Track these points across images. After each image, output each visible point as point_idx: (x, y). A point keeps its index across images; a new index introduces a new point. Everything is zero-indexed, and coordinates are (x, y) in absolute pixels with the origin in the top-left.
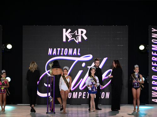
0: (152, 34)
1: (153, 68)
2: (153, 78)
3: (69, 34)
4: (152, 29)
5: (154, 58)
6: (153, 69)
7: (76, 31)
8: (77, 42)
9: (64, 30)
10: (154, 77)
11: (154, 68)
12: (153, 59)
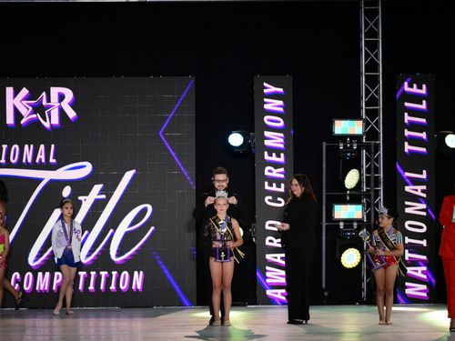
0: (265, 100)
1: (267, 198)
2: (267, 227)
3: (24, 102)
4: (265, 84)
5: (270, 171)
6: (269, 200)
7: (44, 94)
8: (47, 125)
9: (10, 91)
10: (270, 225)
11: (271, 198)
12: (267, 173)
